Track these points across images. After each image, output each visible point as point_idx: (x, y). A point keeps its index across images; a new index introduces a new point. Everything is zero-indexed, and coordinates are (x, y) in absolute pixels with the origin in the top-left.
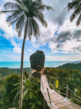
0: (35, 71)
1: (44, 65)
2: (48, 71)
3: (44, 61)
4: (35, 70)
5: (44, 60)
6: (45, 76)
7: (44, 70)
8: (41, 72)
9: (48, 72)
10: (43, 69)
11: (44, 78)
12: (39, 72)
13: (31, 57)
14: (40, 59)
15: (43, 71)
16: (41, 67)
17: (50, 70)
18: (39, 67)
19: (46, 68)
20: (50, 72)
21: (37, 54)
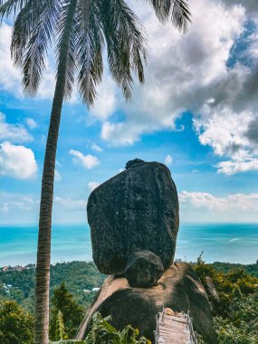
0: (122, 284)
1: (171, 252)
2: (201, 290)
3: (175, 227)
4: (116, 277)
5: (173, 215)
6: (182, 317)
7: (178, 278)
8: (158, 290)
9: (199, 295)
10: (169, 273)
11: (175, 335)
13: (94, 198)
14: (151, 211)
15: (170, 290)
16: (158, 262)
17: (216, 284)
18: (142, 263)
19: (189, 269)
20: (215, 293)
21: (130, 180)
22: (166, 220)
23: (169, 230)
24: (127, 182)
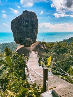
1: (35, 38)
2: (42, 47)
3: (37, 32)
4: (21, 45)
7: (37, 45)
8: (31, 47)
10: (35, 44)
12: (28, 48)
13: (13, 23)
14: (30, 27)
16: (31, 41)
18: (27, 41)
19: (40, 43)
20: (46, 48)
21: (24, 17)
22: (34, 30)
23: (35, 33)
24: (23, 18)
